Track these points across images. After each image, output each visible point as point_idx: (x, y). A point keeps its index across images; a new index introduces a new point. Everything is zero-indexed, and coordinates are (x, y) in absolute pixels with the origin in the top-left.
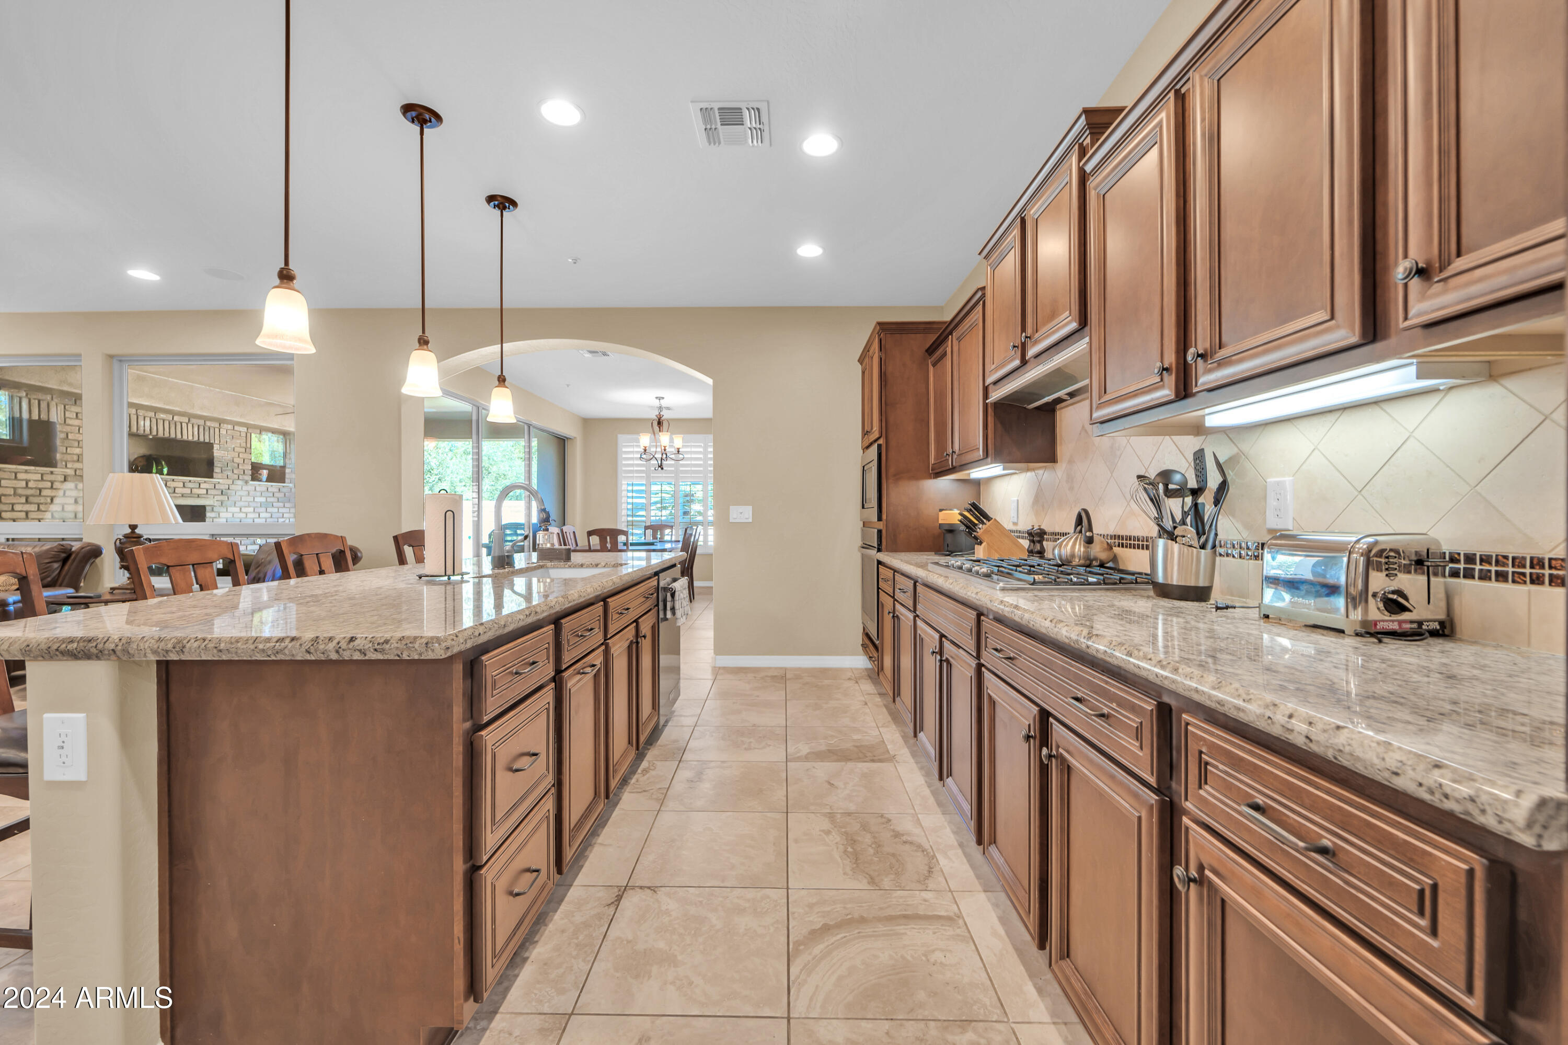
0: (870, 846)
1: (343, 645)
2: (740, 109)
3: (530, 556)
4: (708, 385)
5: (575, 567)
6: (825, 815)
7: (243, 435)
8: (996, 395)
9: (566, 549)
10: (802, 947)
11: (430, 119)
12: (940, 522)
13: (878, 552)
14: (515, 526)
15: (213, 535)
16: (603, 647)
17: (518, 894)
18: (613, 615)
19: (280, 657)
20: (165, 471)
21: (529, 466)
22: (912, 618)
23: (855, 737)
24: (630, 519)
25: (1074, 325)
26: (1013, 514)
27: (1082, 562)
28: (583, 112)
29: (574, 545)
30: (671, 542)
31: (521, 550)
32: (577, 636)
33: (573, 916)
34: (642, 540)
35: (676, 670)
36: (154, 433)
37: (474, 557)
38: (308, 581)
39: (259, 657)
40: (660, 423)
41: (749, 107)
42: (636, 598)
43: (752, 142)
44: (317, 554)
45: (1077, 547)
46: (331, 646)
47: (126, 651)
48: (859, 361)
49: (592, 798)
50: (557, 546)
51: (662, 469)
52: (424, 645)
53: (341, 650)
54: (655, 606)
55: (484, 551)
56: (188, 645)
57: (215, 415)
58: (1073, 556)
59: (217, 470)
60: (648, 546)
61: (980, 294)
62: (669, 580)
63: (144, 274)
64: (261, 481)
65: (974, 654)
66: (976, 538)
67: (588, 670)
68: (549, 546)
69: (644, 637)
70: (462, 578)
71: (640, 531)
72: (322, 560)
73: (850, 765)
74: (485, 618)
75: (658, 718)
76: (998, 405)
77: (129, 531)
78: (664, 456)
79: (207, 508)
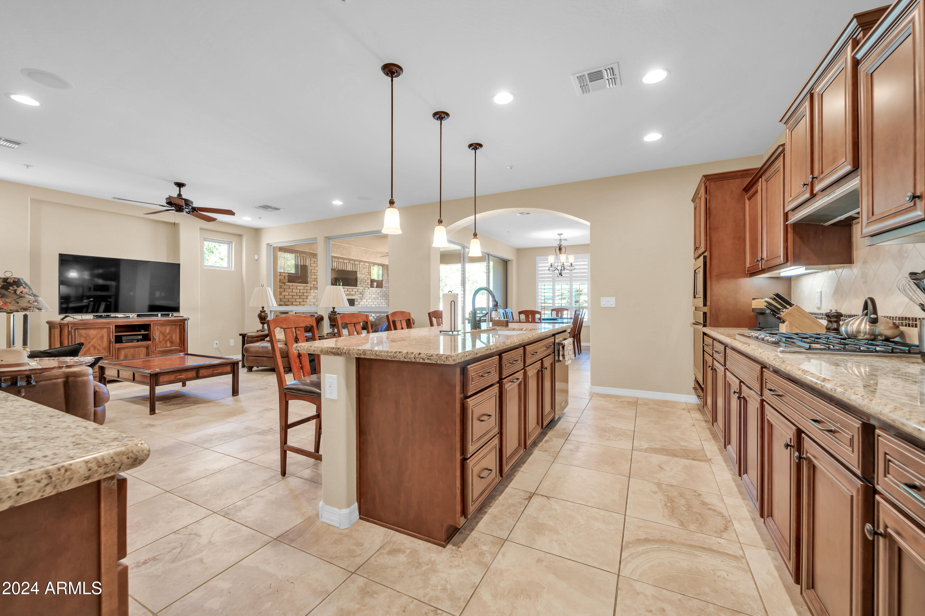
0: (684, 506)
1: (417, 356)
2: (601, 71)
3: (489, 324)
4: (588, 225)
5: (510, 330)
6: (654, 483)
7: (368, 267)
8: (794, 218)
9: (506, 321)
10: (630, 545)
11: (444, 116)
12: (753, 307)
13: (703, 327)
14: (483, 309)
15: (359, 312)
16: (523, 371)
17: (482, 478)
18: (528, 355)
19: (396, 359)
20: (341, 284)
21: (488, 276)
22: (723, 370)
23: (682, 444)
24: (543, 305)
25: (849, 168)
26: (817, 301)
27: (867, 336)
28: (514, 95)
29: (512, 320)
30: (567, 318)
31: (485, 321)
32: (510, 363)
33: (508, 500)
34: (550, 317)
35: (566, 391)
36: (338, 268)
37: (462, 324)
38: (398, 332)
39: (389, 359)
40: (560, 249)
41: (606, 68)
42: (542, 347)
43: (609, 86)
44: (401, 320)
45: (863, 325)
46: (413, 356)
47: (348, 353)
48: (692, 201)
49: (518, 446)
50: (502, 319)
51: (562, 276)
52: (445, 358)
53: (416, 358)
54: (553, 353)
55: (467, 321)
56: (367, 352)
57: (358, 259)
58: (858, 332)
59: (358, 283)
60: (552, 320)
61: (781, 149)
62: (561, 339)
63: (337, 203)
64: (374, 287)
65: (760, 393)
66: (779, 318)
67: (515, 380)
68: (497, 319)
69: (546, 368)
70: (458, 333)
71: (550, 312)
72: (402, 323)
73: (676, 459)
74: (467, 349)
75: (555, 414)
76: (797, 226)
77: (332, 310)
78: (563, 268)
79: (355, 300)
